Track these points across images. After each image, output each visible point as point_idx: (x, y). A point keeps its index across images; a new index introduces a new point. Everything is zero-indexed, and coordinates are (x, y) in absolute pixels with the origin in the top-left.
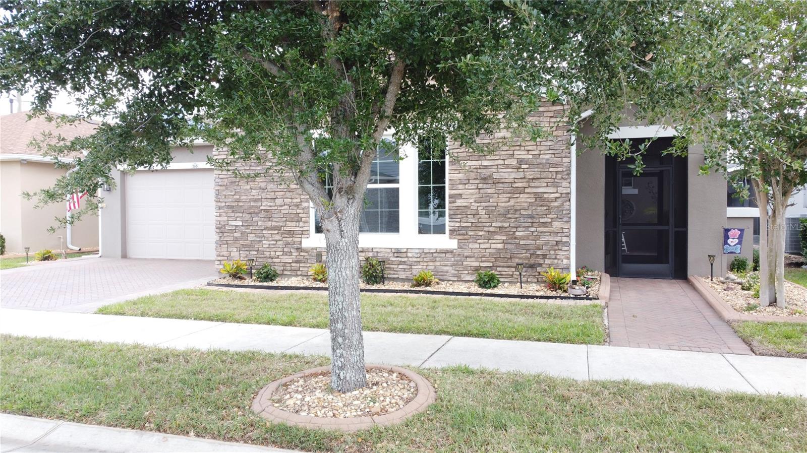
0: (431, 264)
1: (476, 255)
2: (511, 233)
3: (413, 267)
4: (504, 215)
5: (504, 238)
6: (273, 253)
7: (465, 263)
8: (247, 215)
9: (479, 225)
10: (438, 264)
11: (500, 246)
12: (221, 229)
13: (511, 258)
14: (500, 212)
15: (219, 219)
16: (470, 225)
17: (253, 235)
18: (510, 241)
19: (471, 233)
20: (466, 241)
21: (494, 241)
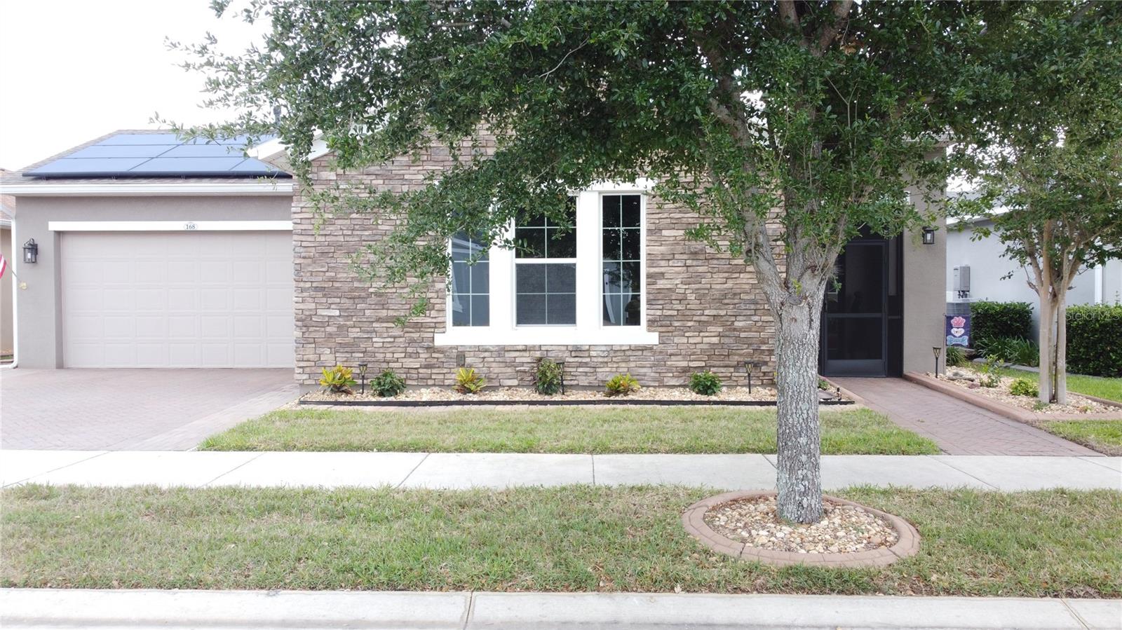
0: (623, 365)
1: (683, 352)
2: (729, 323)
3: (598, 370)
4: (720, 300)
5: (720, 329)
6: (389, 356)
7: (669, 363)
8: (347, 301)
9: (687, 313)
10: (632, 365)
11: (715, 340)
12: (305, 321)
13: (729, 355)
14: (714, 297)
15: (301, 306)
16: (675, 313)
17: (358, 330)
18: (727, 333)
19: (676, 324)
20: (670, 334)
21: (707, 334)
